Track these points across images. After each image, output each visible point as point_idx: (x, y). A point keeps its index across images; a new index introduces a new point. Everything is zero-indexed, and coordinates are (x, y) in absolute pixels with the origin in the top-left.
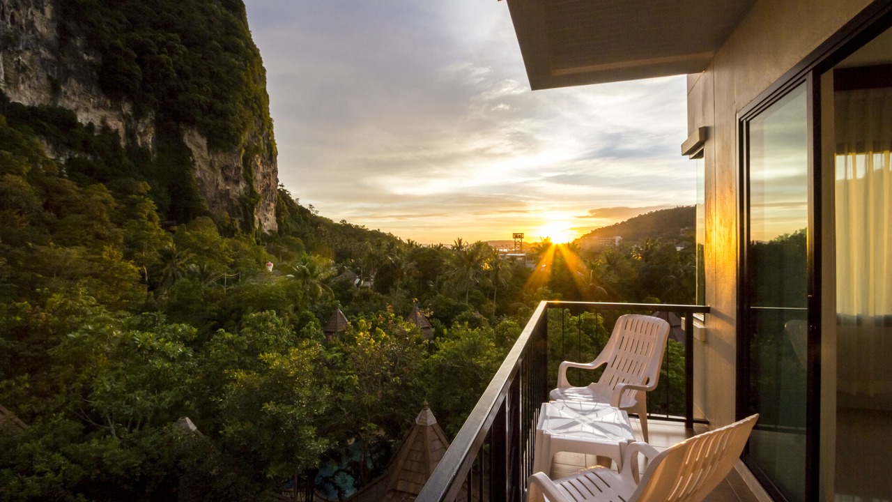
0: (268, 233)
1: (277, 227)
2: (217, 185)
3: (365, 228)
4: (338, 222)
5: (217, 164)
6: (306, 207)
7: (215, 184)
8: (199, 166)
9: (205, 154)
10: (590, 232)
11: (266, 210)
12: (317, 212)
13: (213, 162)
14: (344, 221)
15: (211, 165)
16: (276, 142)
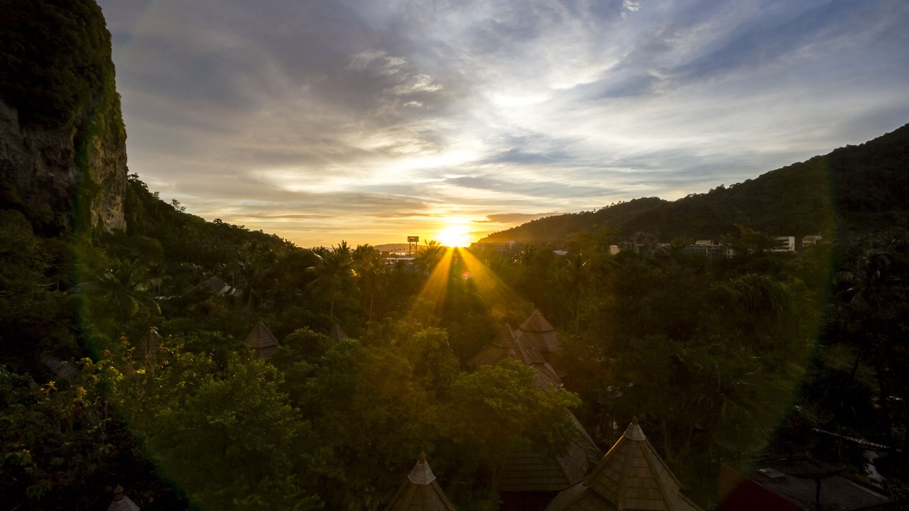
0: (112, 233)
1: (125, 226)
2: (35, 171)
3: (245, 228)
4: (212, 221)
5: (34, 144)
6: (169, 202)
7: (32, 169)
8: (7, 145)
9: (15, 129)
10: (487, 236)
11: (110, 204)
12: (183, 208)
13: (28, 142)
14: (218, 219)
15: (26, 145)
16: (125, 122)
